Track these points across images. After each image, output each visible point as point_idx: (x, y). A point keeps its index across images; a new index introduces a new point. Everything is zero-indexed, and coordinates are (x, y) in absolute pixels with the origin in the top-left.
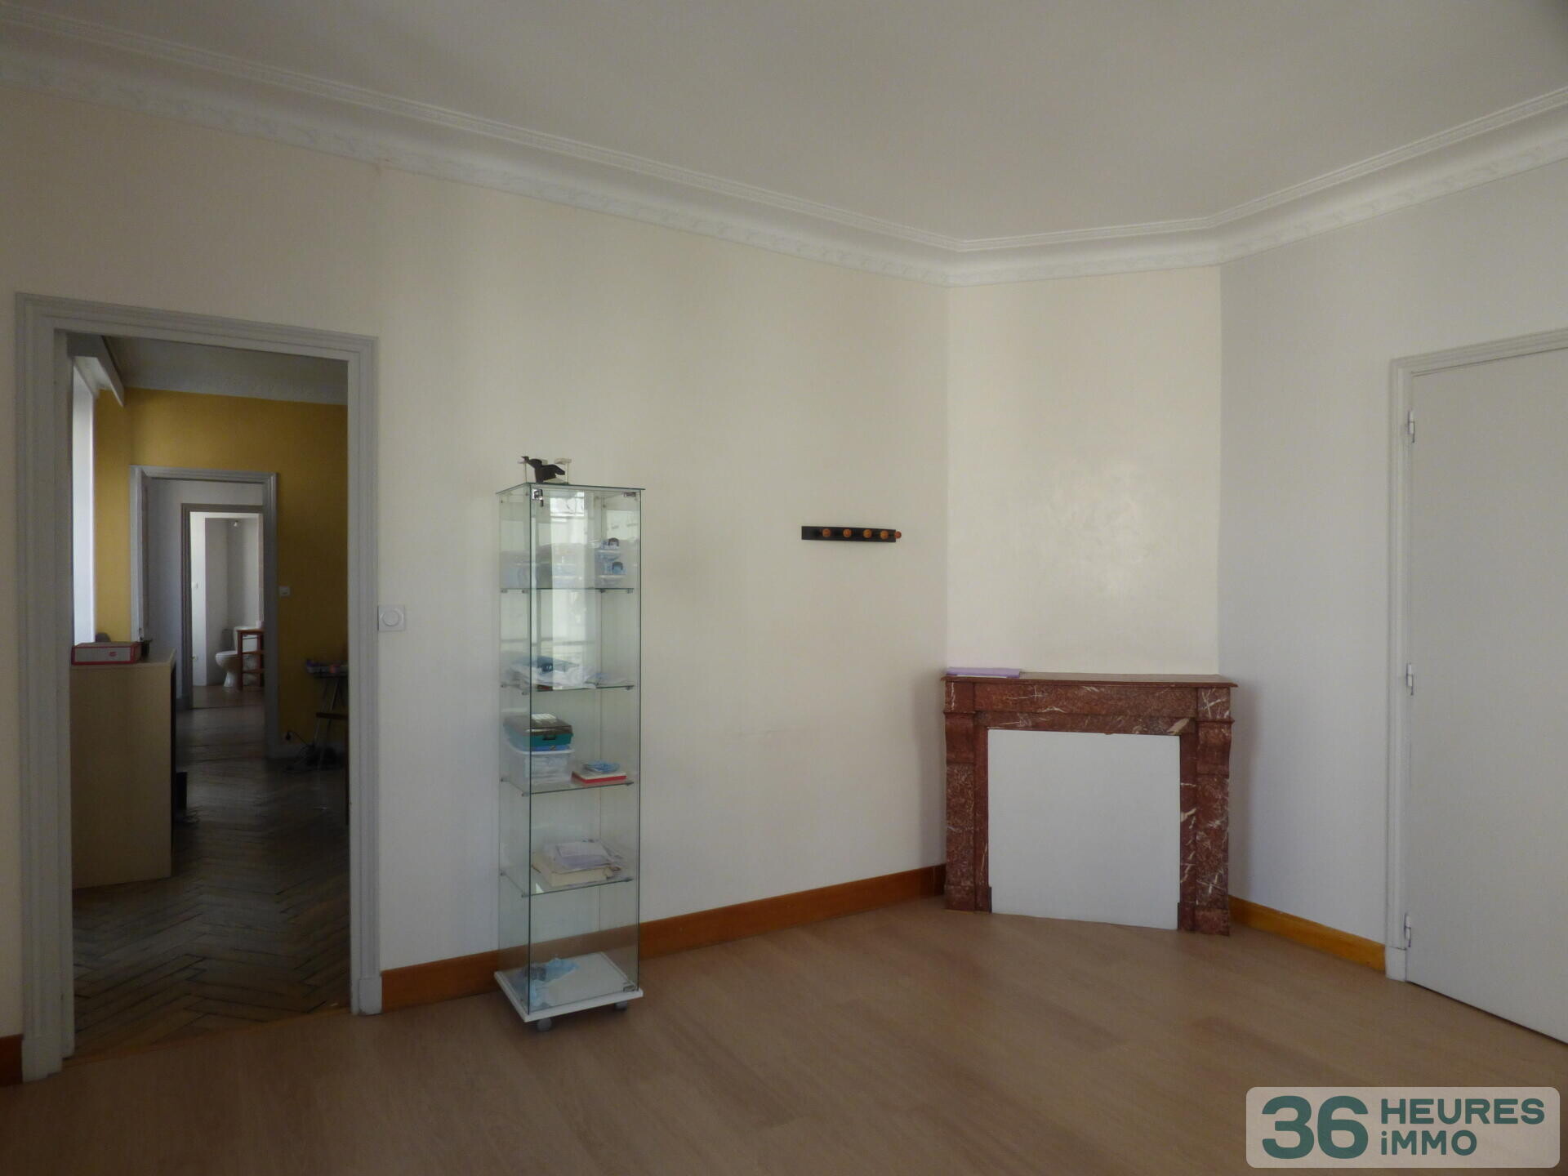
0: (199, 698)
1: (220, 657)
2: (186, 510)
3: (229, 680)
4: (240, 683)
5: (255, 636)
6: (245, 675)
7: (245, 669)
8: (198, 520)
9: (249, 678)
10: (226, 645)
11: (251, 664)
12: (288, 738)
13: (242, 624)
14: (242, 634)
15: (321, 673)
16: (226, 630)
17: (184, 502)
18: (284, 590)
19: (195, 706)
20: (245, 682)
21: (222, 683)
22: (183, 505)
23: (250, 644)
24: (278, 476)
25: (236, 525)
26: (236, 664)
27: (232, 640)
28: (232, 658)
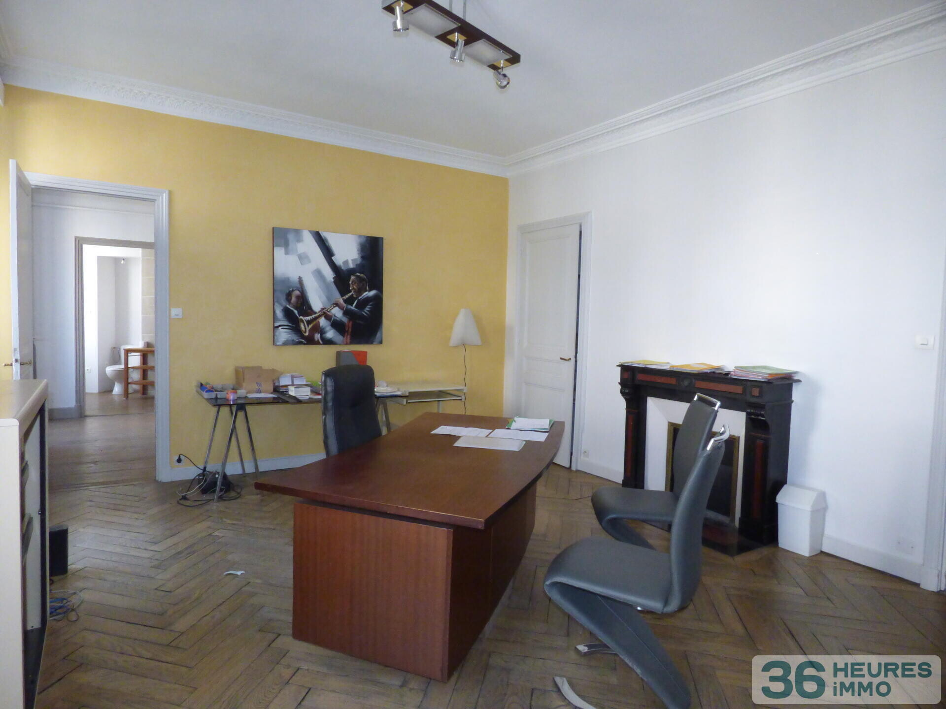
0: (91, 406)
1: (110, 370)
2: (80, 243)
3: (117, 389)
4: (126, 393)
5: (139, 354)
6: (129, 385)
7: (130, 380)
8: (91, 253)
9: (132, 388)
10: (115, 361)
11: (135, 376)
12: (179, 461)
13: (127, 344)
14: (128, 352)
15: (216, 398)
16: (114, 348)
17: (78, 235)
18: (176, 312)
19: (87, 413)
20: (130, 391)
21: (111, 391)
22: (76, 238)
23: (135, 360)
24: (170, 194)
25: (123, 262)
26: (124, 375)
27: (119, 356)
28: (119, 371)
